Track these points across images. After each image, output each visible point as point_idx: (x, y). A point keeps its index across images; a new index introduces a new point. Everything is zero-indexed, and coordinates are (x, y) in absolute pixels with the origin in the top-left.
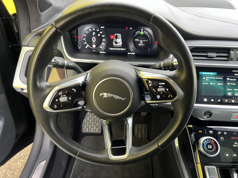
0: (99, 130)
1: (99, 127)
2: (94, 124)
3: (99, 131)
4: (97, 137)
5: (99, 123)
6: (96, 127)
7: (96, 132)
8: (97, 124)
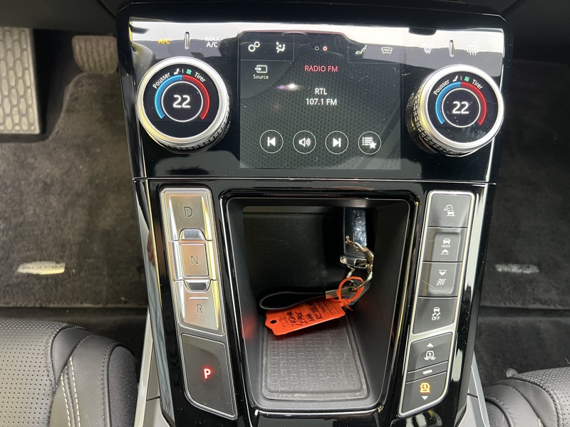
0: (30, 125)
1: (31, 116)
2: (12, 107)
3: (33, 128)
4: (24, 145)
5: (30, 102)
6: (21, 115)
7: (21, 132)
8: (23, 106)
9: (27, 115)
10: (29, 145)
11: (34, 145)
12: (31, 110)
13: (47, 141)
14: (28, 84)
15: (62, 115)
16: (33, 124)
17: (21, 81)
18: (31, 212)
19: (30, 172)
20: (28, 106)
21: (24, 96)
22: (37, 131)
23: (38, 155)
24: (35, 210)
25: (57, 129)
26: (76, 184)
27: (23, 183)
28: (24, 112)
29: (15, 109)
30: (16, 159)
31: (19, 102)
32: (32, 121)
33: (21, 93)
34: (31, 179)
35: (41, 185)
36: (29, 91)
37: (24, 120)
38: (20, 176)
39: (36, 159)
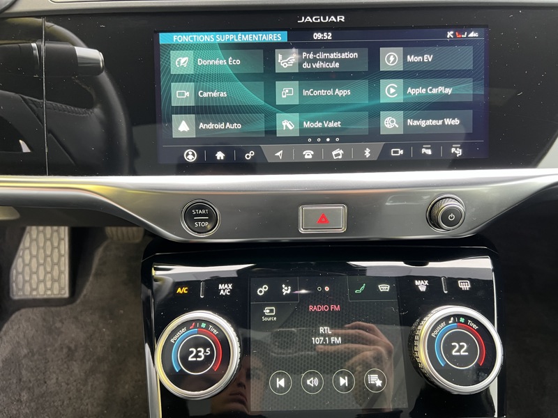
0: (61, 289)
1: (62, 281)
6: (53, 280)
7: (53, 296)
8: (56, 273)
9: (58, 280)
10: (58, 309)
11: (62, 308)
12: (63, 276)
13: (74, 304)
14: (63, 252)
15: (91, 278)
16: (63, 289)
17: (56, 250)
18: (54, 381)
19: (56, 337)
20: (61, 272)
21: (58, 264)
22: (67, 295)
23: (65, 320)
24: (57, 379)
25: (85, 292)
26: (99, 348)
27: (48, 349)
28: (56, 278)
29: (49, 276)
30: (45, 324)
31: (52, 269)
32: (63, 286)
33: (56, 261)
34: (57, 345)
35: (65, 350)
36: (63, 259)
37: (56, 285)
38: (47, 342)
39: (63, 323)
